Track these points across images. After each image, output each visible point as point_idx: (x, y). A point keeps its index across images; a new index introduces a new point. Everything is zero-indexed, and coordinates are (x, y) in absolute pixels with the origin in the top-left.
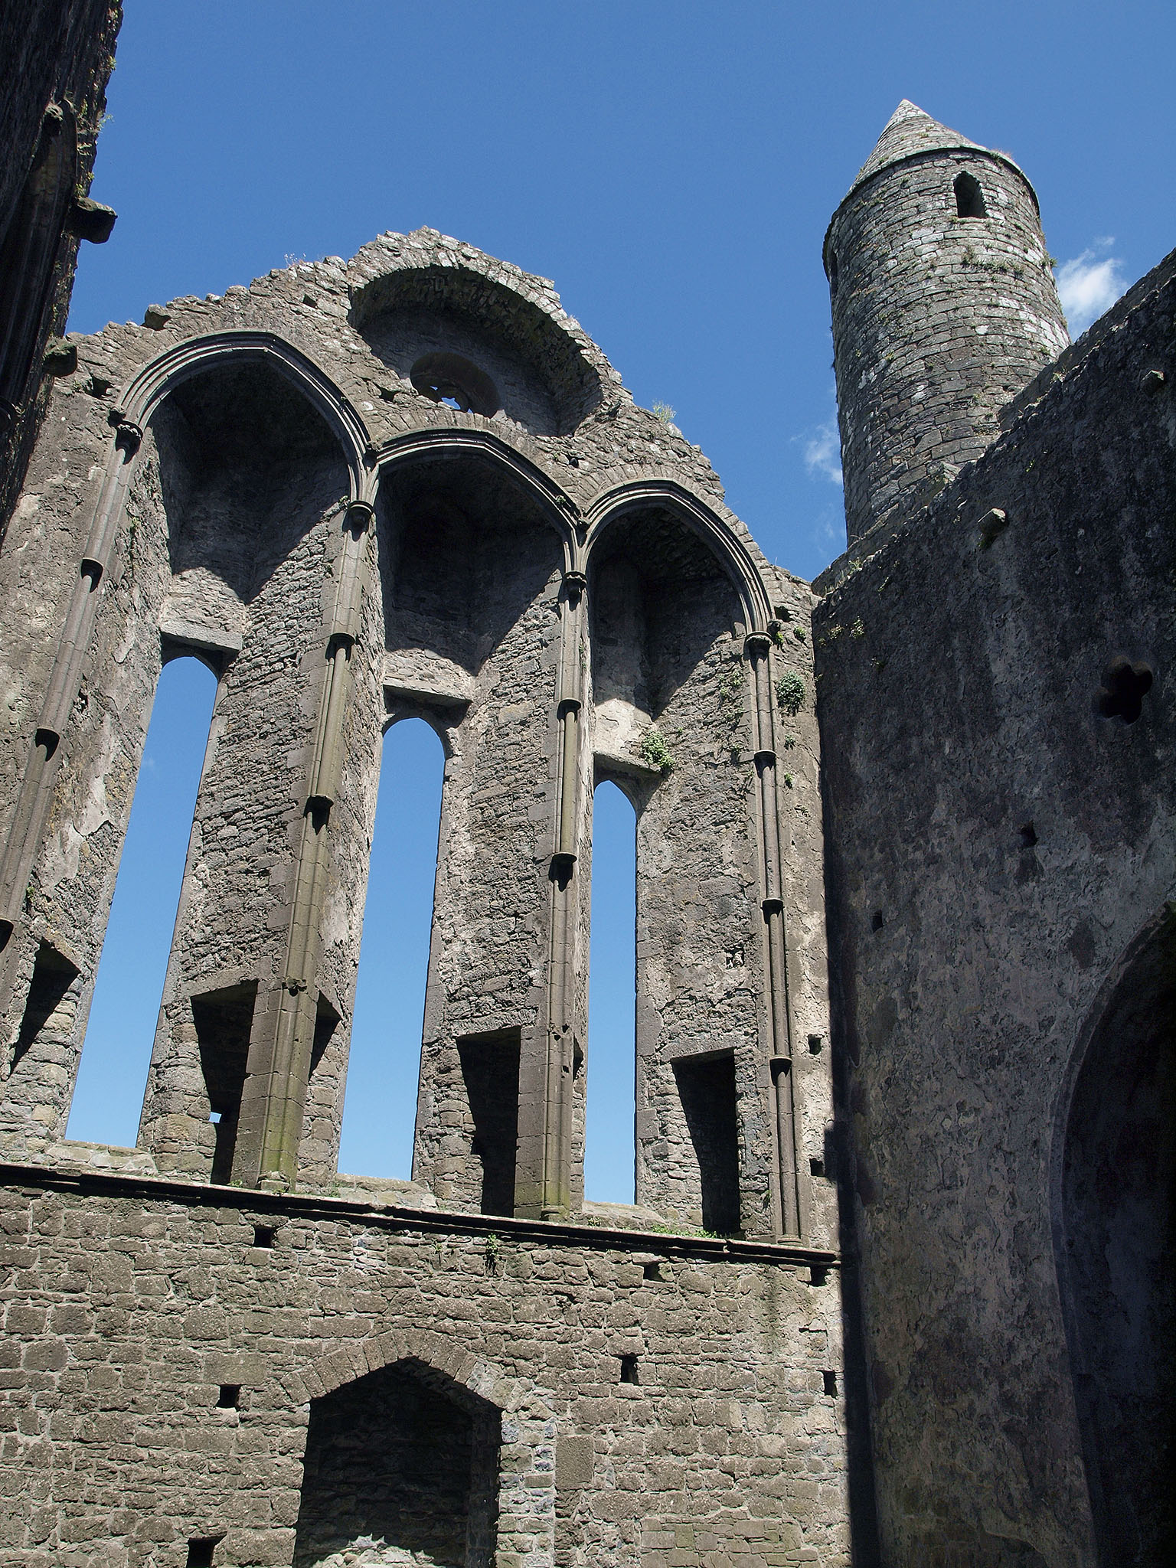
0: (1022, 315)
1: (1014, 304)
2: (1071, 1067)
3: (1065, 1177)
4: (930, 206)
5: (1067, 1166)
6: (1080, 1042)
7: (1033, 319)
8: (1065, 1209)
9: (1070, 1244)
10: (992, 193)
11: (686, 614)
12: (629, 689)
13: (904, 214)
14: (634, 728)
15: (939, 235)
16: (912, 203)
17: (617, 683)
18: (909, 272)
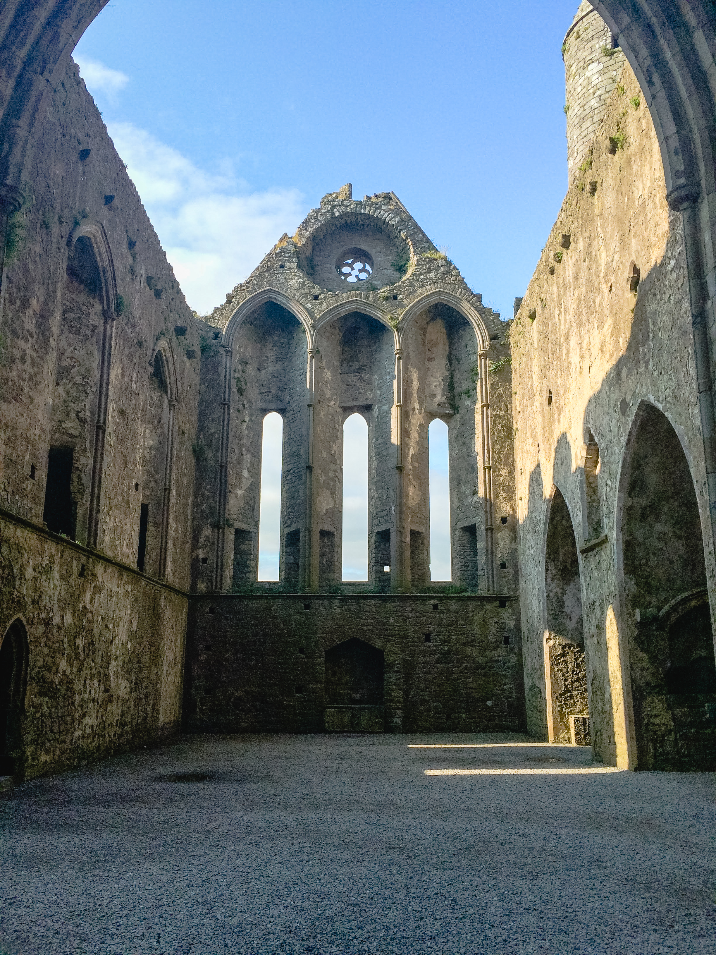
2: (544, 537)
3: (546, 574)
4: (597, 46)
5: (547, 570)
6: (545, 528)
8: (546, 584)
9: (548, 596)
11: (460, 340)
12: (441, 379)
13: (585, 54)
14: (442, 396)
15: (601, 66)
16: (590, 45)
17: (436, 378)
18: (586, 95)
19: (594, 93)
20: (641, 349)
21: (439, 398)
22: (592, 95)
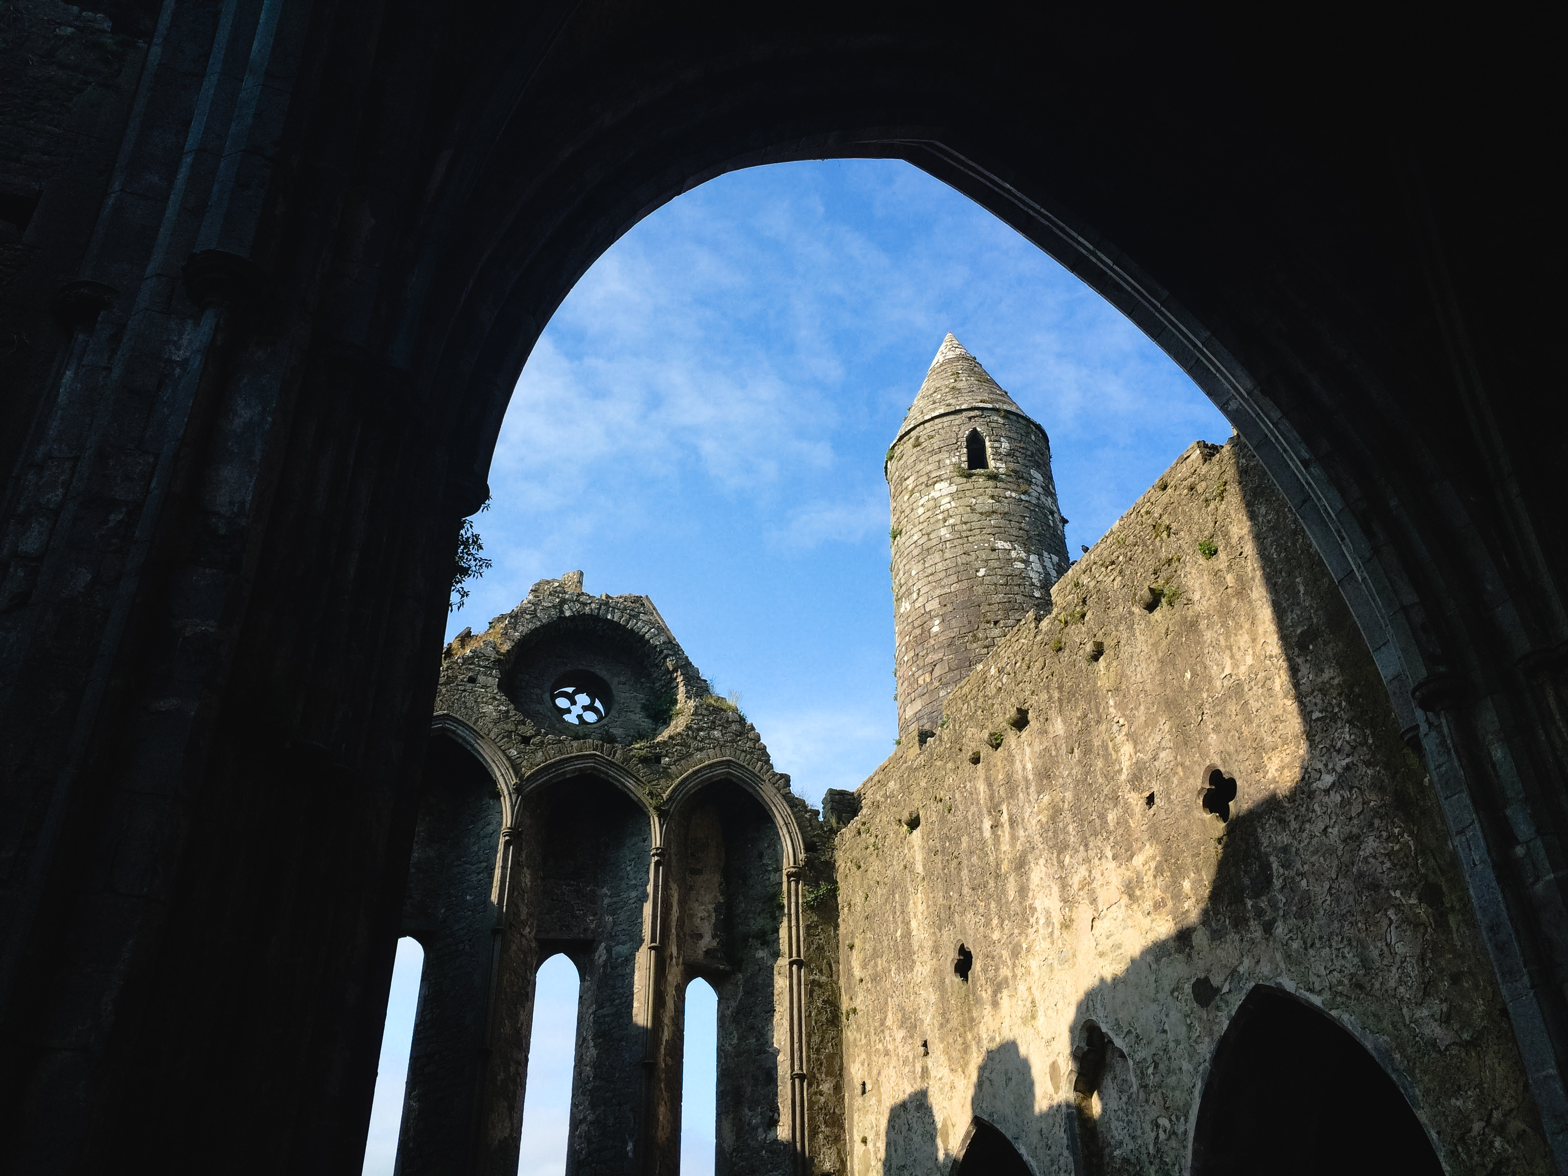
0: (1013, 554)
1: (1007, 546)
4: (948, 462)
7: (1023, 555)
10: (996, 445)
11: (750, 846)
12: (711, 907)
13: (929, 468)
14: (713, 938)
15: (954, 488)
16: (936, 458)
17: (702, 904)
18: (932, 520)
19: (945, 520)
20: (1249, 903)
21: (707, 941)
22: (941, 522)
